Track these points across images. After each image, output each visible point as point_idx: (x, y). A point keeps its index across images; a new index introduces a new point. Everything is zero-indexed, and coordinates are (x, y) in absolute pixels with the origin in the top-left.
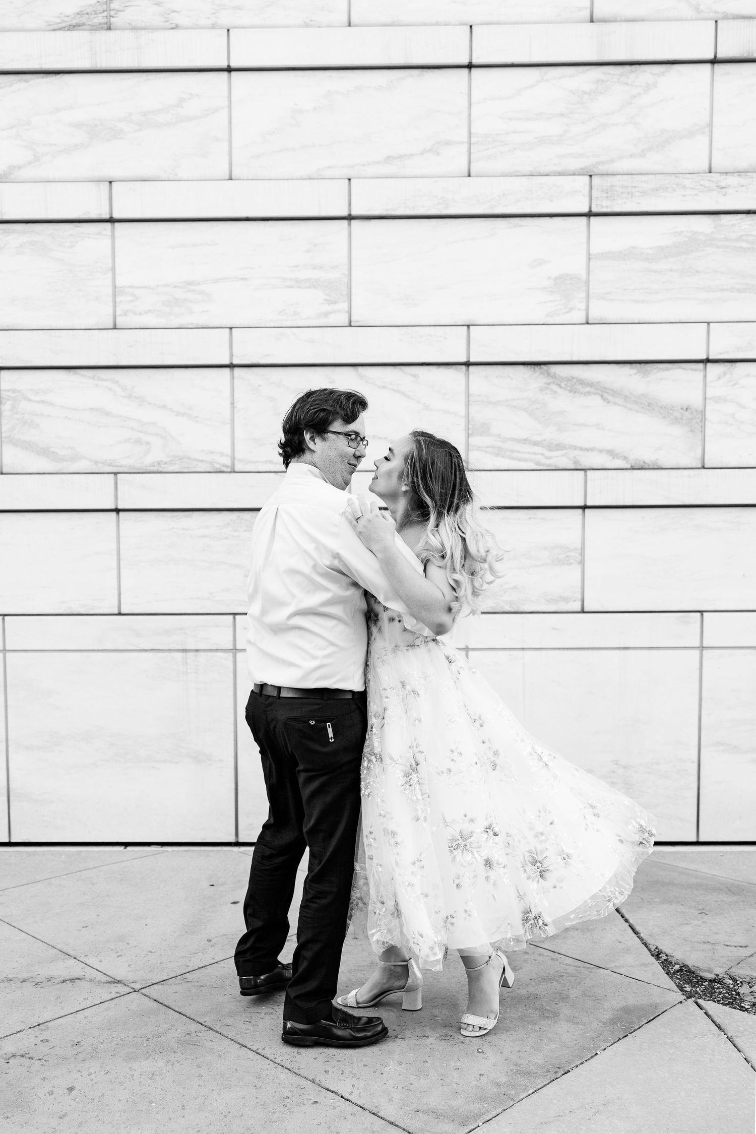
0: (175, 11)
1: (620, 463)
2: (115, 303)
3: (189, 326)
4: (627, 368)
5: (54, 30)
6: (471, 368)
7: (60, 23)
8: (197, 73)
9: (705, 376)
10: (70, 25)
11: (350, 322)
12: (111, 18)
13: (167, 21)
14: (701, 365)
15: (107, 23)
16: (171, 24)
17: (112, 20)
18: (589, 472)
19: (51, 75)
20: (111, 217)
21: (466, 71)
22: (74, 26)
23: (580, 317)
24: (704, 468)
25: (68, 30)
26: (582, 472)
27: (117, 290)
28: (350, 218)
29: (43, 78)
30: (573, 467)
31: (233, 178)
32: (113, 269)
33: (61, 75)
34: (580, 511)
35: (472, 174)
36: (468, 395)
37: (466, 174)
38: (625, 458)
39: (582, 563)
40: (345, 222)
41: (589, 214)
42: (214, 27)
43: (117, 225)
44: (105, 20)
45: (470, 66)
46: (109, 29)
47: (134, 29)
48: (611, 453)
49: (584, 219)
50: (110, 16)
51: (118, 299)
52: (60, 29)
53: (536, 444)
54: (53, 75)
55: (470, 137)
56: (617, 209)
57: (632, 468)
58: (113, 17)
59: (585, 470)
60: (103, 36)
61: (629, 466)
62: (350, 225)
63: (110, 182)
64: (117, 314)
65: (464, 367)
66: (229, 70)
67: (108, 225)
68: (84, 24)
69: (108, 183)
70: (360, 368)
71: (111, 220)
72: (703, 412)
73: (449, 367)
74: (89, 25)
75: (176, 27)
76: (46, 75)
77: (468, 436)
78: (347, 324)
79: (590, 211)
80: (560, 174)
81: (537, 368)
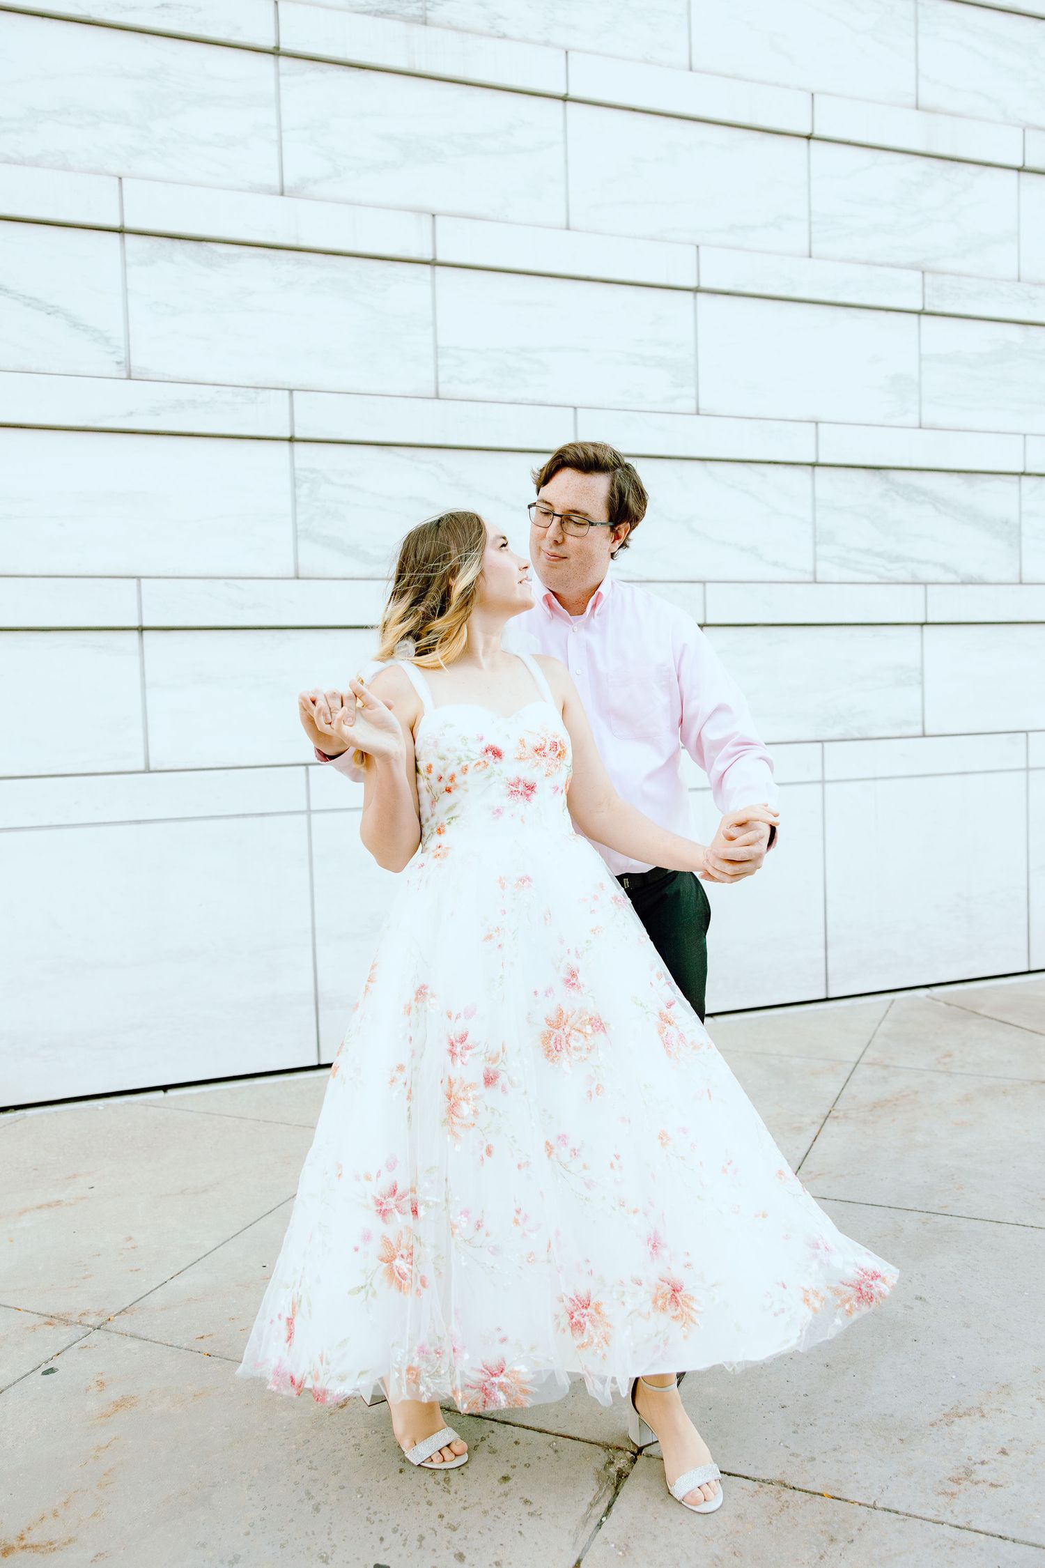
0: (501, 17)
1: (951, 577)
2: (437, 366)
3: (525, 402)
4: (955, 477)
5: (357, 12)
6: (817, 469)
7: (365, 5)
8: (530, 96)
9: (1020, 490)
10: (377, 10)
11: (698, 410)
12: (427, 12)
13: (493, 28)
14: (1016, 478)
15: (421, 16)
16: (499, 32)
17: (429, 14)
18: (929, 587)
19: (354, 69)
20: (434, 259)
21: (804, 141)
22: (382, 13)
23: (913, 420)
24: (1021, 583)
25: (375, 15)
26: (922, 587)
27: (439, 350)
28: (696, 290)
29: (344, 70)
30: (909, 580)
31: (572, 225)
32: (434, 324)
33: (366, 71)
34: (918, 628)
35: (813, 254)
36: (814, 499)
37: (807, 254)
38: (956, 572)
39: (922, 683)
40: (690, 295)
41: (920, 313)
42: (546, 44)
43: (438, 269)
44: (420, 13)
45: (809, 138)
46: (425, 23)
47: (456, 29)
48: (944, 566)
49: (915, 317)
50: (426, 9)
51: (440, 362)
52: (365, 13)
53: (878, 555)
54: (357, 69)
55: (810, 215)
56: (947, 310)
57: (963, 583)
58: (429, 10)
59: (926, 584)
60: (418, 30)
61: (959, 581)
62: (695, 298)
63: (433, 215)
64: (441, 379)
65: (810, 468)
66: (565, 99)
67: (427, 268)
68: (394, 12)
69: (430, 217)
70: (709, 464)
71: (433, 263)
72: (1020, 526)
73: (796, 466)
74: (401, 14)
75: (503, 37)
76: (347, 68)
77: (815, 544)
78: (693, 410)
79: (923, 309)
80: (893, 266)
81: (877, 472)
